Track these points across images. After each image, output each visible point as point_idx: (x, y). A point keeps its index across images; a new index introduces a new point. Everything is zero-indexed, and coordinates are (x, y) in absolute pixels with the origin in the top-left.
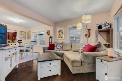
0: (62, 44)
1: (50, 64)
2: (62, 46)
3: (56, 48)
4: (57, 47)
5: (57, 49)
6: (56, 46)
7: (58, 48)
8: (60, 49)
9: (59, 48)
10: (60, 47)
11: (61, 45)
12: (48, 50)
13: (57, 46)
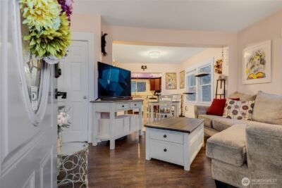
0: (254, 98)
1: (165, 136)
2: (253, 106)
3: (227, 112)
4: (233, 109)
5: (231, 115)
6: (229, 105)
7: (235, 113)
8: (244, 114)
9: (240, 110)
10: (245, 108)
11: (249, 104)
12: (208, 113)
13: (233, 106)
